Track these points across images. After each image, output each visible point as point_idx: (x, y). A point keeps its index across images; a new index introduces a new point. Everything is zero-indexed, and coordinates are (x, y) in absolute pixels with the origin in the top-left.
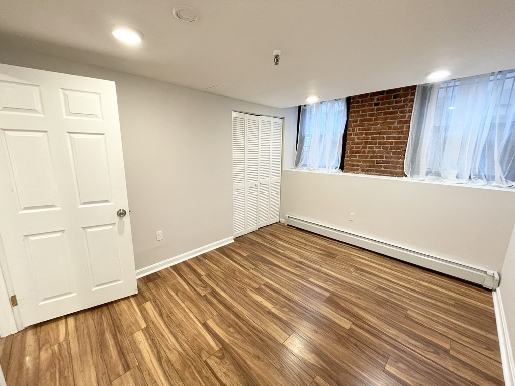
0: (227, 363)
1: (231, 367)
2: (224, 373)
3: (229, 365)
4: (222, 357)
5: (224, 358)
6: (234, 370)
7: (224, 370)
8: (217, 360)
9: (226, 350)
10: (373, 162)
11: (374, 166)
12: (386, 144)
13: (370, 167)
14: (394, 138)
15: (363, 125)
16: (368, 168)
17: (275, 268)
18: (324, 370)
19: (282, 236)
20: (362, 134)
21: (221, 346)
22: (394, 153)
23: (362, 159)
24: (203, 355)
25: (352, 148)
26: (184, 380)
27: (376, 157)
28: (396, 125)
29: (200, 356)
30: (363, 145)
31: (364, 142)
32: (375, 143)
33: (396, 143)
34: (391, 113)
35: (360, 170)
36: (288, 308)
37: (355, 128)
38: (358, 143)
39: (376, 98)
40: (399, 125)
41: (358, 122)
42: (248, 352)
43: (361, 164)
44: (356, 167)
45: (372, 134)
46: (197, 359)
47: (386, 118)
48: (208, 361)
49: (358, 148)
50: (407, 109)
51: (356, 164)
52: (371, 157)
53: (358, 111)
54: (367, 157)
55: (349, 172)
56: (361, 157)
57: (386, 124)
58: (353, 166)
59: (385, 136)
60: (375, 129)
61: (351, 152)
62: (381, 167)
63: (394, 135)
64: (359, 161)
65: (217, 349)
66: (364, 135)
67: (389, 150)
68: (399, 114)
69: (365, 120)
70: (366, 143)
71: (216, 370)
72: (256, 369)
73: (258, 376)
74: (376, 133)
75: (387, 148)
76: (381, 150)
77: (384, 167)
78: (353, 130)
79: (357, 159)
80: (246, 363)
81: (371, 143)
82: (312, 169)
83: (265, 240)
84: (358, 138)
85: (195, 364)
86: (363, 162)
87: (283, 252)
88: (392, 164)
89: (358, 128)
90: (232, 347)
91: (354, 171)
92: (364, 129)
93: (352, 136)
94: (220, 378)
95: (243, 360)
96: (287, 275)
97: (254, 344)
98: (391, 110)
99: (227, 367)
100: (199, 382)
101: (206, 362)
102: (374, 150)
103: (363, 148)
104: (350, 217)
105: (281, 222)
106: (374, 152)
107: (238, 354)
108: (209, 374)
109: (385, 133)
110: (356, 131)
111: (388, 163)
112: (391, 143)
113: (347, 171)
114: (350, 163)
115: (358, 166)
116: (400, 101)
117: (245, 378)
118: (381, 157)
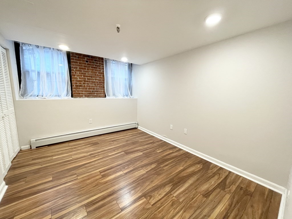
0: (154, 194)
1: (156, 192)
2: (159, 195)
3: (155, 193)
4: (150, 196)
5: (151, 196)
6: (158, 191)
7: (158, 195)
8: (152, 199)
9: (146, 195)
10: (90, 91)
11: (91, 94)
12: (95, 82)
13: (89, 94)
14: (98, 80)
15: (81, 71)
16: (88, 95)
17: (86, 165)
18: (158, 164)
19: (48, 154)
20: (82, 76)
21: (144, 197)
22: (99, 87)
23: (84, 90)
24: (148, 207)
25: (77, 83)
26: (163, 216)
27: (91, 89)
28: (98, 74)
29: (148, 209)
30: (83, 82)
31: (84, 80)
32: (90, 82)
33: (99, 82)
34: (95, 68)
35: (84, 96)
36: (126, 166)
37: (77, 72)
38: (80, 81)
39: (86, 58)
40: (99, 74)
41: (78, 69)
42: (149, 185)
43: (84, 92)
44: (81, 94)
45: (87, 76)
46: (150, 210)
47: (93, 70)
48: (152, 204)
49: (81, 83)
50: (101, 67)
51: (81, 92)
52: (89, 89)
53: (77, 63)
54: (86, 89)
55: (77, 98)
56: (83, 89)
57: (93, 72)
58: (80, 94)
59: (94, 78)
60: (88, 74)
61: (77, 86)
62: (94, 93)
63: (98, 78)
64: (83, 91)
65: (145, 199)
66: (83, 77)
67: (97, 85)
68: (98, 69)
69: (82, 68)
70: (85, 81)
71: (158, 199)
72: (158, 182)
73: (161, 182)
74: (89, 77)
75: (96, 84)
76: (93, 85)
77: (96, 94)
78: (76, 73)
79: (81, 90)
80: (154, 186)
81: (87, 81)
82: (46, 97)
83: (40, 164)
84: (79, 78)
85: (154, 211)
86: (85, 91)
87: (72, 158)
88: (99, 92)
89: (78, 72)
90: (145, 192)
91: (81, 97)
92: (82, 73)
93: (76, 76)
94: (162, 197)
95: (153, 187)
96: (99, 161)
97: (144, 182)
98: (94, 66)
99: (156, 194)
100: (164, 207)
101: (152, 205)
102: (90, 85)
103: (83, 84)
104: (90, 121)
105: (22, 149)
106: (90, 86)
107: (149, 189)
108: (160, 202)
109: (93, 77)
110: (78, 74)
111: (97, 91)
112: (97, 82)
113: (76, 97)
114: (77, 92)
115: (82, 94)
116: (97, 63)
117: (161, 187)
118: (94, 89)
